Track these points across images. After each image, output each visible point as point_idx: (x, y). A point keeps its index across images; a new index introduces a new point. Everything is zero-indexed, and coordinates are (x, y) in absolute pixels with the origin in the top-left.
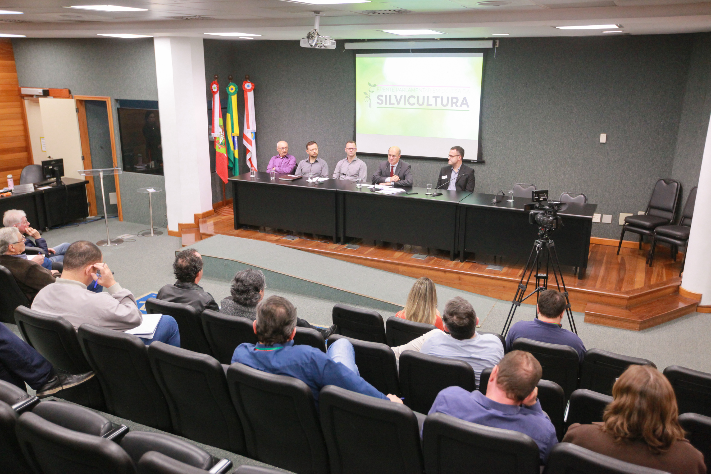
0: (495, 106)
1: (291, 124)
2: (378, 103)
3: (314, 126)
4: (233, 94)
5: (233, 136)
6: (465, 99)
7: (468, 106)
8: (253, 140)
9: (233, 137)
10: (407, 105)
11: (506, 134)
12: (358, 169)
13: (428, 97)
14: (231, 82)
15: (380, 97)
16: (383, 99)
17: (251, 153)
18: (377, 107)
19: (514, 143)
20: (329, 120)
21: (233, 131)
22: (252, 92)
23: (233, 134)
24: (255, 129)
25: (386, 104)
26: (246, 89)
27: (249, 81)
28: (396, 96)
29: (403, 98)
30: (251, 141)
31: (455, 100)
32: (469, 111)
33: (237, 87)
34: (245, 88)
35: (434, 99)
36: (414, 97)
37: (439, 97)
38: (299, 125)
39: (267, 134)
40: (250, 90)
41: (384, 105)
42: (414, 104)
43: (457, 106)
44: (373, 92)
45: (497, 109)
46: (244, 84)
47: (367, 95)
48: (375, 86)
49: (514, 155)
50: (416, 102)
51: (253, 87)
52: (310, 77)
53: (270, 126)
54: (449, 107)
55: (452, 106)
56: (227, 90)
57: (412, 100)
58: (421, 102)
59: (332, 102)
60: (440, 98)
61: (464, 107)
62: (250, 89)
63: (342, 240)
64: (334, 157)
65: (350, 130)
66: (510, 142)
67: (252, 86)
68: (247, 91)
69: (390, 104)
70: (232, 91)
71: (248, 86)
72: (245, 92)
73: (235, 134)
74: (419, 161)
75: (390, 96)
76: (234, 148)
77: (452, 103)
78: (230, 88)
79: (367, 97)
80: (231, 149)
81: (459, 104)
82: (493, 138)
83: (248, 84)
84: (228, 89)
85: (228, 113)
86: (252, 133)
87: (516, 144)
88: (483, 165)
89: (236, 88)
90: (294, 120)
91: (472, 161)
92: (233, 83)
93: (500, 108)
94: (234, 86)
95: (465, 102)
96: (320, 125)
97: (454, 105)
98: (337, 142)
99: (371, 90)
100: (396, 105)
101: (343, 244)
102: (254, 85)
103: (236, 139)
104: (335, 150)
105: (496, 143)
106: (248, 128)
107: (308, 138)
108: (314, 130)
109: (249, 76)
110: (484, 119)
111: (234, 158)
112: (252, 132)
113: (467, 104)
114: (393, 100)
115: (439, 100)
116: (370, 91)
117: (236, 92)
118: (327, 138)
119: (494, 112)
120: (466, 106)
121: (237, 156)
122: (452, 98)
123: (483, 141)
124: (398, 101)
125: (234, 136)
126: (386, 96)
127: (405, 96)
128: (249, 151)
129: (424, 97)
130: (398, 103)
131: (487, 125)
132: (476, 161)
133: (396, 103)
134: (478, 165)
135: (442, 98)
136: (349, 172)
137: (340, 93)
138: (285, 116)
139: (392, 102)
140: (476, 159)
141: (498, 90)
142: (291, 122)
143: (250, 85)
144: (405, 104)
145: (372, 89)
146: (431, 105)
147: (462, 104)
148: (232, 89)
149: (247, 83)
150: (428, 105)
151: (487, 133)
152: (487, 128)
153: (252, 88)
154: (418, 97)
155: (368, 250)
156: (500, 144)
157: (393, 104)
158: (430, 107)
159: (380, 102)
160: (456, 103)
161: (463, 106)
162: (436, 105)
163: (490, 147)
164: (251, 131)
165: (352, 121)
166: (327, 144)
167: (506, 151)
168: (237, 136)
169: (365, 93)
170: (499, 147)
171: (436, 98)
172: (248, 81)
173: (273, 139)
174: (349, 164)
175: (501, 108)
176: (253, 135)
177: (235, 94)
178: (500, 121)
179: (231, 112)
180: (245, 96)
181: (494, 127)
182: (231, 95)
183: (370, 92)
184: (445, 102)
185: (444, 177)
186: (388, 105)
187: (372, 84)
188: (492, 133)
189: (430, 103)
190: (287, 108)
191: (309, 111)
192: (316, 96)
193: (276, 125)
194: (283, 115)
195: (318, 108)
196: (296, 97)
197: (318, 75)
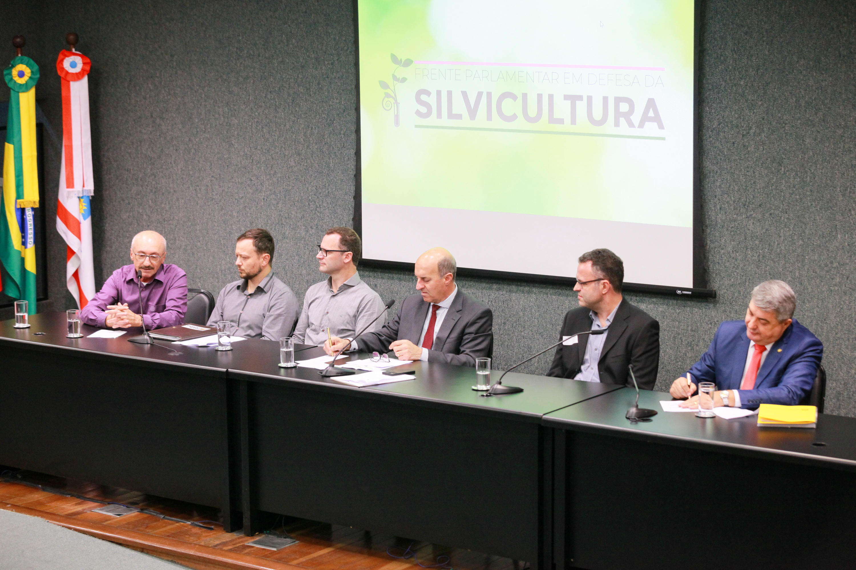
0: (737, 127)
1: (191, 173)
2: (418, 113)
3: (251, 180)
4: (26, 88)
5: (18, 207)
6: (651, 104)
7: (661, 126)
8: (85, 219)
9: (22, 212)
10: (497, 122)
11: (772, 211)
12: (352, 312)
13: (551, 97)
14: (20, 55)
15: (423, 97)
16: (432, 100)
17: (79, 259)
18: (416, 126)
19: (795, 238)
20: (292, 164)
21: (19, 195)
22: (85, 79)
23: (18, 201)
24: (90, 186)
25: (439, 116)
26: (67, 73)
27: (76, 50)
28: (464, 94)
29: (484, 100)
30: (79, 223)
31: (624, 107)
32: (664, 139)
33: (36, 67)
34: (63, 69)
35: (569, 102)
36: (514, 97)
37: (580, 98)
38: (213, 176)
39: (129, 204)
40: (78, 77)
41: (433, 120)
42: (514, 117)
43: (631, 125)
44: (404, 80)
45: (743, 136)
46: (62, 60)
47: (388, 91)
48: (408, 63)
49: (797, 274)
50: (520, 114)
51: (88, 68)
52: (240, 38)
53: (137, 180)
54: (609, 127)
55: (617, 124)
56: (7, 79)
57: (509, 107)
58: (532, 112)
59: (297, 109)
60: (585, 99)
61: (651, 128)
62: (79, 73)
63: (246, 521)
64: (304, 272)
65: (346, 194)
66: (782, 234)
67: (84, 63)
68: (68, 78)
69: (451, 116)
70: (22, 81)
71: (73, 65)
72: (63, 82)
73: (26, 201)
74: (534, 290)
75: (450, 93)
76: (24, 244)
77: (618, 114)
78: (15, 72)
79: (388, 95)
80: (13, 247)
81: (636, 118)
82: (735, 221)
83: (72, 58)
84: (10, 74)
85: (9, 142)
86: (82, 200)
87: (801, 242)
88: (711, 306)
89: (32, 72)
90: (199, 161)
91: (679, 292)
92: (26, 58)
93: (752, 131)
94: (28, 65)
95: (651, 114)
96: (268, 177)
97: (622, 120)
98: (311, 227)
99: (400, 76)
100: (466, 121)
101: (251, 533)
102: (88, 61)
103: (29, 216)
104: (307, 253)
105: (746, 239)
106: (70, 184)
107: (235, 214)
109: (77, 36)
110: (708, 165)
111: (24, 271)
112: (81, 195)
113: (657, 119)
114: (459, 107)
115: (581, 106)
116: (395, 78)
117: (34, 83)
118: (286, 215)
119: (734, 143)
120: (655, 124)
121: (31, 266)
122: (618, 100)
123: (708, 231)
124: (472, 105)
125: (22, 207)
126: (439, 93)
127: (489, 94)
128: (73, 253)
129: (540, 97)
130: (473, 113)
131: (718, 184)
132: (690, 293)
133: (466, 115)
134: (699, 304)
135: (590, 98)
136: (329, 320)
137: (319, 84)
138: (176, 150)
139: (454, 112)
140: (690, 286)
141: (741, 79)
142: (190, 167)
143: (79, 60)
144: (489, 117)
145: (401, 72)
146: (561, 121)
147: (645, 119)
148: (21, 74)
149: (68, 56)
150: (552, 120)
151: (718, 207)
152: (718, 192)
153: (83, 70)
154: (525, 96)
155: (310, 553)
156: (757, 242)
157: (459, 117)
158: (558, 127)
159: (424, 110)
160: (627, 116)
161: (647, 124)
162: (573, 121)
163: (730, 249)
164: (79, 192)
165: (352, 165)
166: (287, 233)
167: (774, 262)
168: (33, 209)
169: (384, 85)
170: (752, 249)
171: (573, 99)
172: (74, 50)
173: (145, 217)
174: (331, 294)
175: (754, 133)
176: (85, 206)
177: (31, 87)
178: (754, 172)
179: (16, 140)
180: (64, 93)
181: (736, 188)
182: (18, 92)
183: (395, 82)
184: (598, 115)
185: (571, 341)
186: (445, 121)
187: (402, 57)
188: (732, 207)
189: (556, 116)
190: (180, 126)
191: (238, 134)
192: (257, 92)
193: (153, 177)
194: (171, 148)
195: (262, 128)
196: (203, 96)
197: (260, 32)
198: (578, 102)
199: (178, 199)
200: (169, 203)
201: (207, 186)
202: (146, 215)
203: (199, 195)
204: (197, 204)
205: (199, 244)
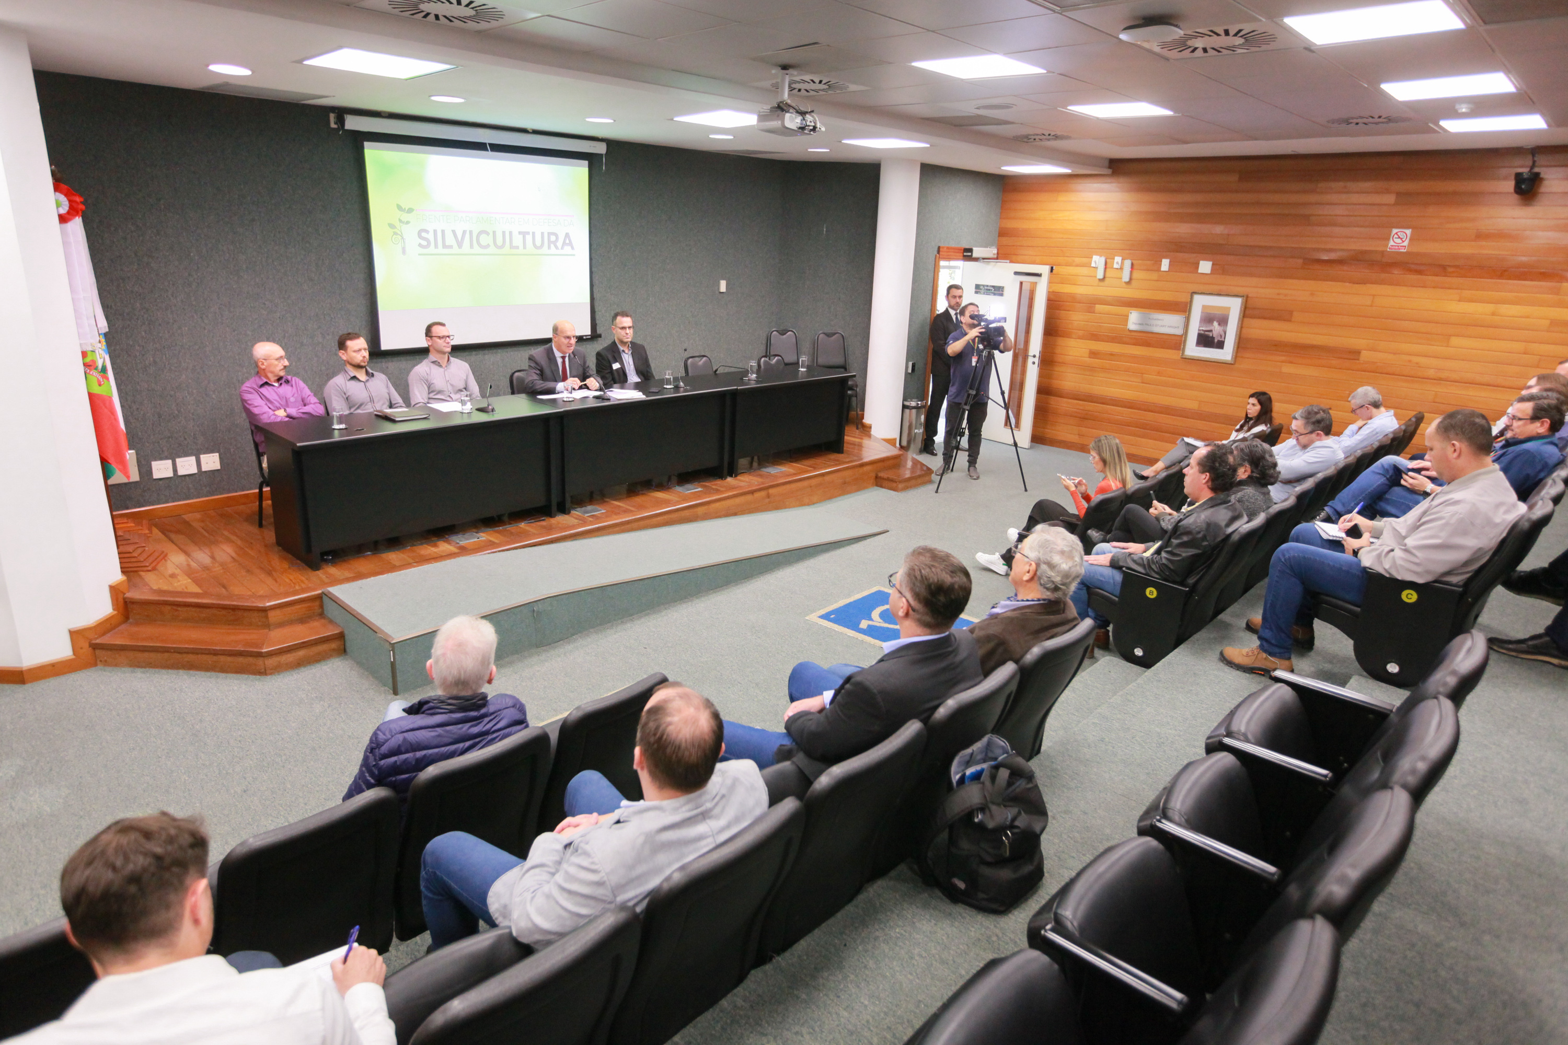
1: (194, 303)
2: (420, 245)
3: (265, 304)
6: (567, 235)
7: (573, 248)
10: (477, 249)
13: (511, 233)
15: (424, 234)
16: (431, 236)
18: (419, 255)
20: (305, 288)
25: (436, 246)
28: (454, 232)
29: (467, 235)
31: (553, 238)
32: (574, 256)
36: (488, 234)
37: (528, 233)
38: (221, 304)
41: (432, 249)
42: (488, 246)
43: (557, 248)
44: (408, 223)
45: (609, 252)
47: (395, 230)
48: (410, 211)
50: (491, 242)
52: (242, 187)
54: (545, 250)
55: (549, 248)
57: (484, 240)
58: (500, 242)
59: (307, 245)
60: (531, 234)
61: (567, 249)
64: (323, 368)
65: (358, 306)
69: (445, 246)
74: (499, 351)
75: (443, 232)
77: (550, 242)
79: (395, 233)
81: (559, 244)
82: (606, 297)
88: (597, 339)
90: (203, 293)
93: (612, 250)
95: (567, 241)
96: (282, 300)
97: (552, 246)
99: (404, 220)
100: (456, 249)
104: (326, 354)
107: (249, 332)
108: (265, 313)
110: (593, 269)
113: (571, 244)
114: (450, 240)
115: (529, 238)
116: (400, 221)
119: (604, 256)
120: (569, 247)
122: (550, 234)
123: (595, 303)
124: (460, 239)
126: (435, 231)
127: (471, 232)
129: (504, 233)
130: (460, 245)
132: (590, 337)
133: (455, 245)
135: (534, 233)
138: (174, 285)
139: (447, 243)
140: (590, 333)
141: (607, 221)
142: (193, 299)
144: (472, 246)
145: (405, 217)
146: (517, 247)
147: (564, 244)
150: (512, 247)
154: (494, 233)
157: (451, 247)
158: (514, 251)
159: (424, 243)
160: (555, 243)
161: (566, 248)
162: (525, 247)
169: (392, 226)
171: (524, 234)
178: (613, 271)
181: (606, 280)
183: (401, 224)
184: (538, 243)
186: (440, 250)
187: (406, 206)
188: (604, 290)
189: (514, 244)
190: (176, 263)
191: (247, 268)
192: (265, 232)
193: (144, 310)
194: (166, 284)
195: (273, 261)
196: (203, 236)
197: (264, 182)
198: (527, 236)
199: (180, 328)
200: (169, 332)
201: (215, 313)
202: (139, 346)
203: (206, 321)
204: (205, 329)
205: (210, 363)
